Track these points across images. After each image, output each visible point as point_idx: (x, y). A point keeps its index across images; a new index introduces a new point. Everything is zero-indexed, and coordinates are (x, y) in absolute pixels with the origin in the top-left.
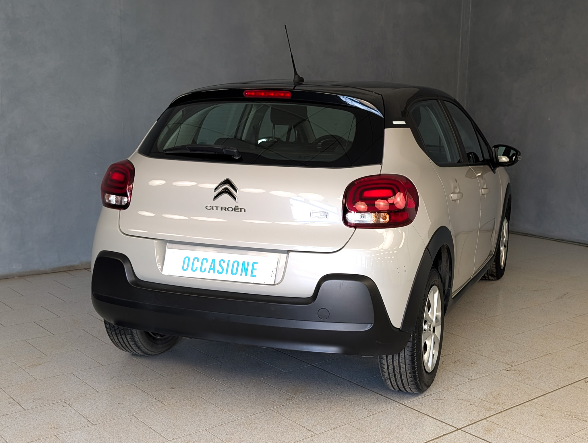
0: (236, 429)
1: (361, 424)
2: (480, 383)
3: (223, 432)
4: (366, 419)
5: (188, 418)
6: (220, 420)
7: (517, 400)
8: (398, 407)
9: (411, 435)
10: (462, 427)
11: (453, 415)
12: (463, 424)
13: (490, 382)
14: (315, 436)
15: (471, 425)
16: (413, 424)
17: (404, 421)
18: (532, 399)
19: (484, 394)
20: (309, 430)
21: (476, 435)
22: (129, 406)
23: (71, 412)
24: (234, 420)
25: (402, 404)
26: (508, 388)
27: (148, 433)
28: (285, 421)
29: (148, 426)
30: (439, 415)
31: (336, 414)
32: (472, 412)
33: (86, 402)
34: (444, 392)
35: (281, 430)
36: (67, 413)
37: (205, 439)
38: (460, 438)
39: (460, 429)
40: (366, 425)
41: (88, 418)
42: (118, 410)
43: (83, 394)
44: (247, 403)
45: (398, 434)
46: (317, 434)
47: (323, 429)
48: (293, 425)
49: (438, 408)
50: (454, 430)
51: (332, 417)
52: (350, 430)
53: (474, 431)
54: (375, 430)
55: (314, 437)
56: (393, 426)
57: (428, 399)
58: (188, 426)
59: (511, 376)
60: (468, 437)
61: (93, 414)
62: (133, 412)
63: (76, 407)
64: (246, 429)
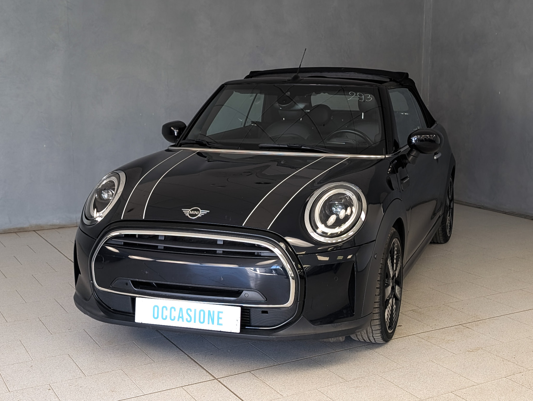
1: (132, 370)
4: (142, 366)
6: (17, 360)
8: (181, 358)
9: (167, 381)
10: (222, 377)
11: (223, 367)
12: (224, 375)
15: (230, 376)
16: (179, 372)
17: (173, 370)
18: (313, 356)
20: (83, 372)
21: (225, 384)
24: (28, 361)
26: (300, 346)
28: (70, 364)
30: (211, 366)
31: (120, 361)
32: (243, 365)
35: (59, 371)
38: (208, 386)
39: (217, 379)
40: (136, 371)
44: (53, 347)
45: (157, 380)
46: (86, 376)
47: (95, 372)
48: (73, 367)
49: (216, 360)
50: (210, 379)
51: (113, 363)
52: (118, 374)
53: (228, 381)
55: (80, 378)
60: (216, 386)
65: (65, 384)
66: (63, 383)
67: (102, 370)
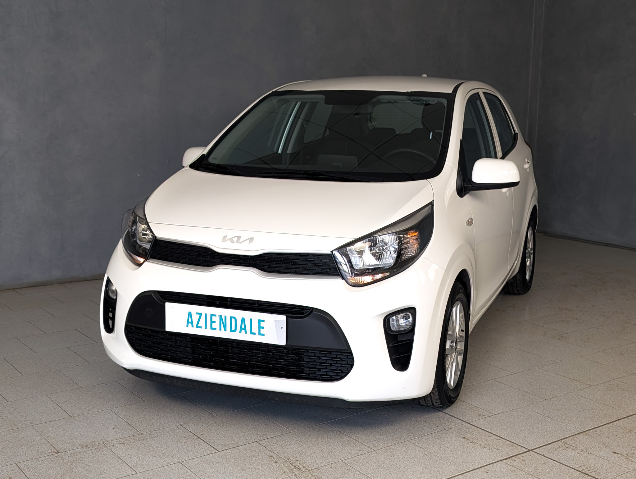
0: (289, 442)
1: (422, 442)
2: (555, 403)
3: (275, 445)
4: (428, 437)
5: (239, 429)
6: (272, 433)
7: (595, 422)
8: (463, 425)
9: (477, 455)
10: (534, 448)
11: (523, 436)
12: (535, 445)
13: (565, 402)
14: (373, 452)
15: (544, 447)
16: (479, 443)
18: (613, 421)
19: (559, 415)
20: (366, 445)
21: (549, 457)
22: (176, 416)
23: (118, 420)
24: (286, 433)
25: (467, 423)
26: (586, 409)
27: (197, 444)
28: (340, 435)
29: (197, 436)
30: (509, 435)
31: (395, 430)
32: (545, 433)
33: (133, 411)
34: (513, 411)
35: (336, 444)
36: (114, 421)
37: (257, 451)
38: (531, 460)
39: (532, 450)
40: (428, 443)
41: (135, 426)
42: (165, 419)
43: (129, 402)
45: (463, 453)
46: (375, 450)
47: (381, 445)
48: (349, 440)
49: (507, 428)
50: (524, 451)
51: (390, 433)
52: (411, 448)
53: (547, 452)
54: (437, 448)
55: (371, 453)
56: (457, 445)
57: (496, 418)
58: (239, 438)
59: (589, 396)
60: (540, 459)
61: (140, 422)
62: (181, 422)
63: (122, 415)
64: (299, 443)
65: (361, 461)
66: (357, 459)
67: (386, 443)
